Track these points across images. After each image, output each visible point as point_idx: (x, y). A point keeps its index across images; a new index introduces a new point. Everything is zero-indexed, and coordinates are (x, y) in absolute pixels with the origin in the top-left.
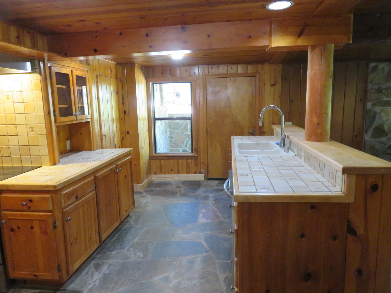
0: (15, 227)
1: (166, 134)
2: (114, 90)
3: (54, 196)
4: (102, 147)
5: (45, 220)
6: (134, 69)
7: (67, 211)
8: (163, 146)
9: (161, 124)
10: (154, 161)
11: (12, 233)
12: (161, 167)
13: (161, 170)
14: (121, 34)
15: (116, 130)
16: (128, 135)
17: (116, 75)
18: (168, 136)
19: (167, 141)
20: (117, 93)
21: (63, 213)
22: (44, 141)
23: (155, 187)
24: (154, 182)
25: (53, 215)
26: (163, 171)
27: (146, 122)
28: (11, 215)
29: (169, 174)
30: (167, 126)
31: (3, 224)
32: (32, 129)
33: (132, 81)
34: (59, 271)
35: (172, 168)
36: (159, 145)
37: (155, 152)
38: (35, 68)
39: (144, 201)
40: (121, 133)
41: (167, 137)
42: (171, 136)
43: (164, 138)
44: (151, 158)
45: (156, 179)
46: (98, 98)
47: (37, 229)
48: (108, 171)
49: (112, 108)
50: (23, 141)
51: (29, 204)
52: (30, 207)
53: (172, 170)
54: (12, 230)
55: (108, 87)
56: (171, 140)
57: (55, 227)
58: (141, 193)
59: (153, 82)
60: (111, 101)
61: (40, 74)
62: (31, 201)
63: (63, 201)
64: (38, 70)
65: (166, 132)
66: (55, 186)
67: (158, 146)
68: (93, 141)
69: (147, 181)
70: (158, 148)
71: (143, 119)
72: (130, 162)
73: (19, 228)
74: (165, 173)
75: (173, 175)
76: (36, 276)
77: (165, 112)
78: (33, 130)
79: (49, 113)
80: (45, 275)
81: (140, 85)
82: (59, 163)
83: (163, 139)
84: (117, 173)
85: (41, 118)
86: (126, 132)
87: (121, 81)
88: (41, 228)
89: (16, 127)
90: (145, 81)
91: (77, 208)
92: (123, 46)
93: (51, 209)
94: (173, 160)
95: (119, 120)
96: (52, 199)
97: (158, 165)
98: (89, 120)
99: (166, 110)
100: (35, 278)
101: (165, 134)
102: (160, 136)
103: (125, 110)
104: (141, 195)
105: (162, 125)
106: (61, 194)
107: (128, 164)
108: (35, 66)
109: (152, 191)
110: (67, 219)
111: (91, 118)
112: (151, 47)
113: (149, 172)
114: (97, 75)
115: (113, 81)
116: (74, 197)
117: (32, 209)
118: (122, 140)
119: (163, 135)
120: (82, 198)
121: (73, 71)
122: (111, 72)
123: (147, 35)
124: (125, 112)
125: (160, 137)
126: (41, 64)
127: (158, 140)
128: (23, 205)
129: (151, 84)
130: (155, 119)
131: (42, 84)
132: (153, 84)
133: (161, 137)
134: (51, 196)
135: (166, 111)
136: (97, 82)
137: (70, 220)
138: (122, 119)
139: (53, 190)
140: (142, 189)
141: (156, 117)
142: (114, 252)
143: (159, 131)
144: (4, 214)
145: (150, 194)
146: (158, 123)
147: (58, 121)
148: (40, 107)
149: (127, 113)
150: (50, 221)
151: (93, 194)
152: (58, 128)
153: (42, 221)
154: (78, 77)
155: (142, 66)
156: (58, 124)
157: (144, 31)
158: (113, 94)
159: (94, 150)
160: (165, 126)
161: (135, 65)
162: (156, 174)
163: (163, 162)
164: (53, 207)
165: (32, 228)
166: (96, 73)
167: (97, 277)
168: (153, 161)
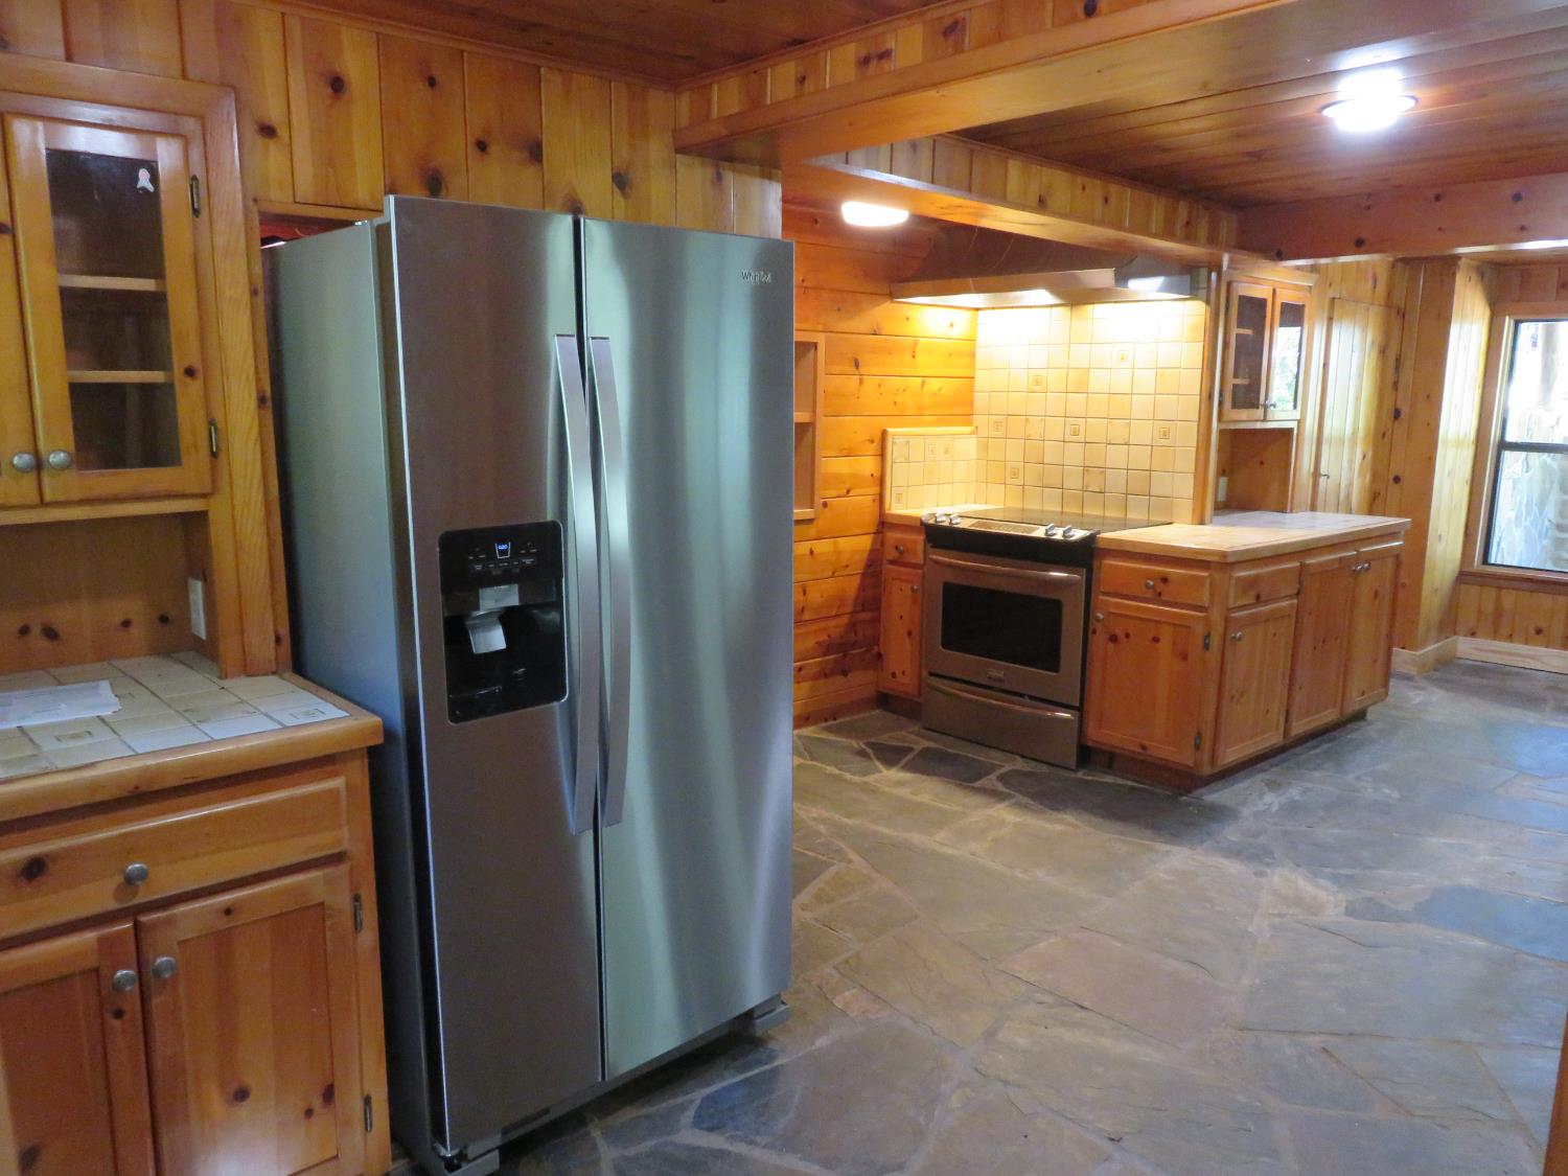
0: (1120, 634)
1: (1541, 514)
2: (1373, 342)
3: (1217, 576)
4: (1313, 508)
5: (1189, 627)
6: (1454, 275)
7: (1236, 618)
8: (1521, 553)
9: (1527, 471)
10: (1475, 589)
11: (1111, 645)
12: (1498, 615)
13: (1496, 625)
14: (1438, 198)
15: (1361, 465)
16: (1394, 488)
17: (1389, 294)
18: (1550, 521)
19: (1540, 537)
20: (1383, 351)
21: (1227, 619)
22: (1187, 462)
23: (1464, 674)
24: (1461, 662)
25: (1206, 618)
26: (1504, 631)
27: (1468, 453)
28: (1117, 605)
29: (1526, 642)
30: (1552, 483)
31: (1098, 620)
32: (1164, 432)
33: (1439, 315)
34: (1197, 747)
35: (1542, 624)
36: (1503, 545)
37: (1485, 560)
38: (1198, 289)
39: (1416, 697)
40: (1375, 476)
41: (1543, 522)
42: (1561, 521)
43: (1528, 523)
44: (1464, 577)
45: (1473, 652)
46: (1326, 365)
47: (1165, 645)
48: (1332, 561)
49: (1358, 399)
50: (1140, 459)
51: (1161, 587)
52: (1160, 594)
53: (1539, 632)
54: (1114, 639)
55: (1358, 333)
56: (1559, 538)
57: (1206, 647)
58: (1408, 678)
59: (1519, 318)
60: (1360, 376)
61: (1208, 302)
62: (1165, 580)
63: (1232, 593)
64: (1203, 293)
65: (1542, 504)
66: (1224, 554)
67: (1499, 545)
68: (1294, 484)
69: (1438, 649)
70: (1497, 554)
71: (1459, 444)
72: (1396, 557)
73: (1127, 636)
74: (1510, 638)
75: (1542, 650)
76: (1144, 748)
77: (1552, 427)
78: (1165, 435)
79: (1211, 397)
80: (1164, 749)
81: (1466, 327)
82: (1211, 522)
83: (1526, 527)
84: (1356, 574)
85: (1190, 406)
86: (1391, 478)
87: (1402, 314)
88: (1174, 643)
89: (1129, 425)
90: (1487, 313)
91: (1254, 621)
92: (1440, 229)
93: (1206, 603)
94: (1551, 596)
95: (1375, 436)
96: (1211, 584)
97: (1489, 607)
98: (1293, 425)
99: (1558, 419)
100: (1140, 750)
101: (1536, 509)
102: (1513, 515)
103: (1398, 406)
104: (1411, 683)
105: (1528, 474)
106: (1230, 577)
107: (1390, 563)
108: (1198, 282)
109: (1447, 681)
110: (1234, 637)
111: (1299, 421)
112: (1523, 228)
113: (1449, 623)
114: (1334, 298)
115: (1375, 314)
116: (1253, 594)
117: (1163, 598)
118: (1374, 500)
119: (1528, 513)
120: (1267, 602)
121: (1278, 290)
122: (1375, 287)
123: (1517, 197)
124: (1397, 414)
125: (1513, 518)
126: (1214, 276)
127: (1503, 526)
128: (1147, 586)
129: (1508, 323)
130: (1504, 446)
131: (1208, 325)
132: (1517, 323)
133: (1517, 517)
134: (1210, 575)
135: (1557, 423)
136: (1330, 319)
137: (1240, 639)
138: (1384, 435)
139: (1218, 563)
140: (1416, 669)
141: (1510, 438)
142: (1317, 774)
143: (1512, 496)
144: (1102, 601)
145: (1441, 687)
146: (1512, 462)
147: (1225, 418)
148: (1192, 381)
149: (1402, 416)
150: (1200, 630)
151: (1291, 606)
152: (1222, 432)
153: (1182, 627)
154: (1286, 307)
155: (1484, 262)
156: (1224, 426)
157: (1508, 187)
158: (1369, 355)
159: (1291, 512)
160: (1544, 481)
161: (1459, 263)
162: (1473, 634)
163: (1509, 599)
164: (1212, 602)
165: (1156, 640)
166: (1331, 293)
167: (1272, 800)
168: (1472, 592)
